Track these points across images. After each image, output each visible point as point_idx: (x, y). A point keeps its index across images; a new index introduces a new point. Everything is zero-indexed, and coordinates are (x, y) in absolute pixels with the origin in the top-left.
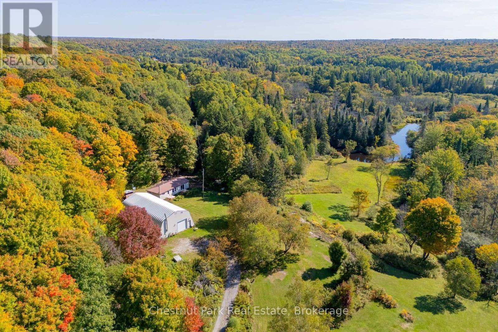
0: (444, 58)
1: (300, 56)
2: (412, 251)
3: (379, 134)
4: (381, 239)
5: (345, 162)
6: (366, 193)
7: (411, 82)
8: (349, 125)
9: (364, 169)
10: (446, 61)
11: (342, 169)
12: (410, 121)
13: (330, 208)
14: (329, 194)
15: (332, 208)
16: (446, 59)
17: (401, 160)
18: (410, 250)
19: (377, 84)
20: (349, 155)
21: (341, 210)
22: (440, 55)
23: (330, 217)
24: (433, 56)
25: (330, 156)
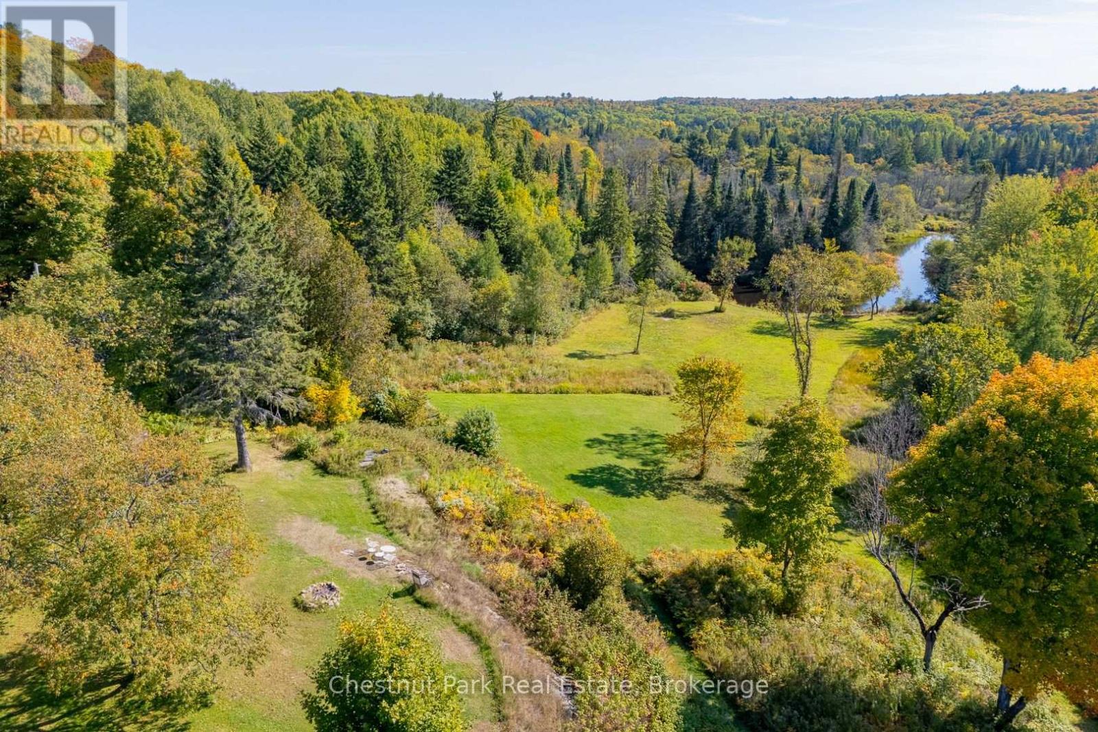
0: (1019, 116)
1: (676, 120)
2: (936, 660)
3: (837, 236)
4: (778, 591)
5: (718, 310)
6: (732, 376)
7: (940, 150)
8: (747, 212)
9: (775, 329)
10: (1025, 124)
11: (701, 328)
12: (936, 227)
13: (593, 443)
14: (620, 396)
15: (601, 442)
16: (1026, 119)
17: (904, 305)
18: (927, 659)
19: (850, 156)
20: (731, 286)
21: (640, 450)
22: (1011, 112)
23: (573, 478)
24: (994, 115)
25: (673, 294)
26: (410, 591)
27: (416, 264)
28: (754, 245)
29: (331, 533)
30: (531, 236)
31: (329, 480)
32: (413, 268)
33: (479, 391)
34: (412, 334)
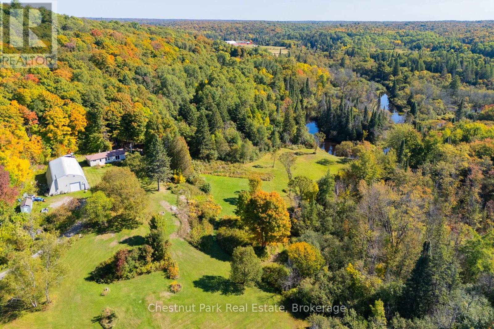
1: (402, 40)
3: (369, 129)
5: (314, 153)
9: (325, 162)
25: (304, 146)
26: (175, 215)
27: (215, 140)
28: (325, 135)
29: (168, 204)
30: (255, 130)
31: (173, 194)
32: (215, 142)
33: (220, 176)
34: (211, 159)
